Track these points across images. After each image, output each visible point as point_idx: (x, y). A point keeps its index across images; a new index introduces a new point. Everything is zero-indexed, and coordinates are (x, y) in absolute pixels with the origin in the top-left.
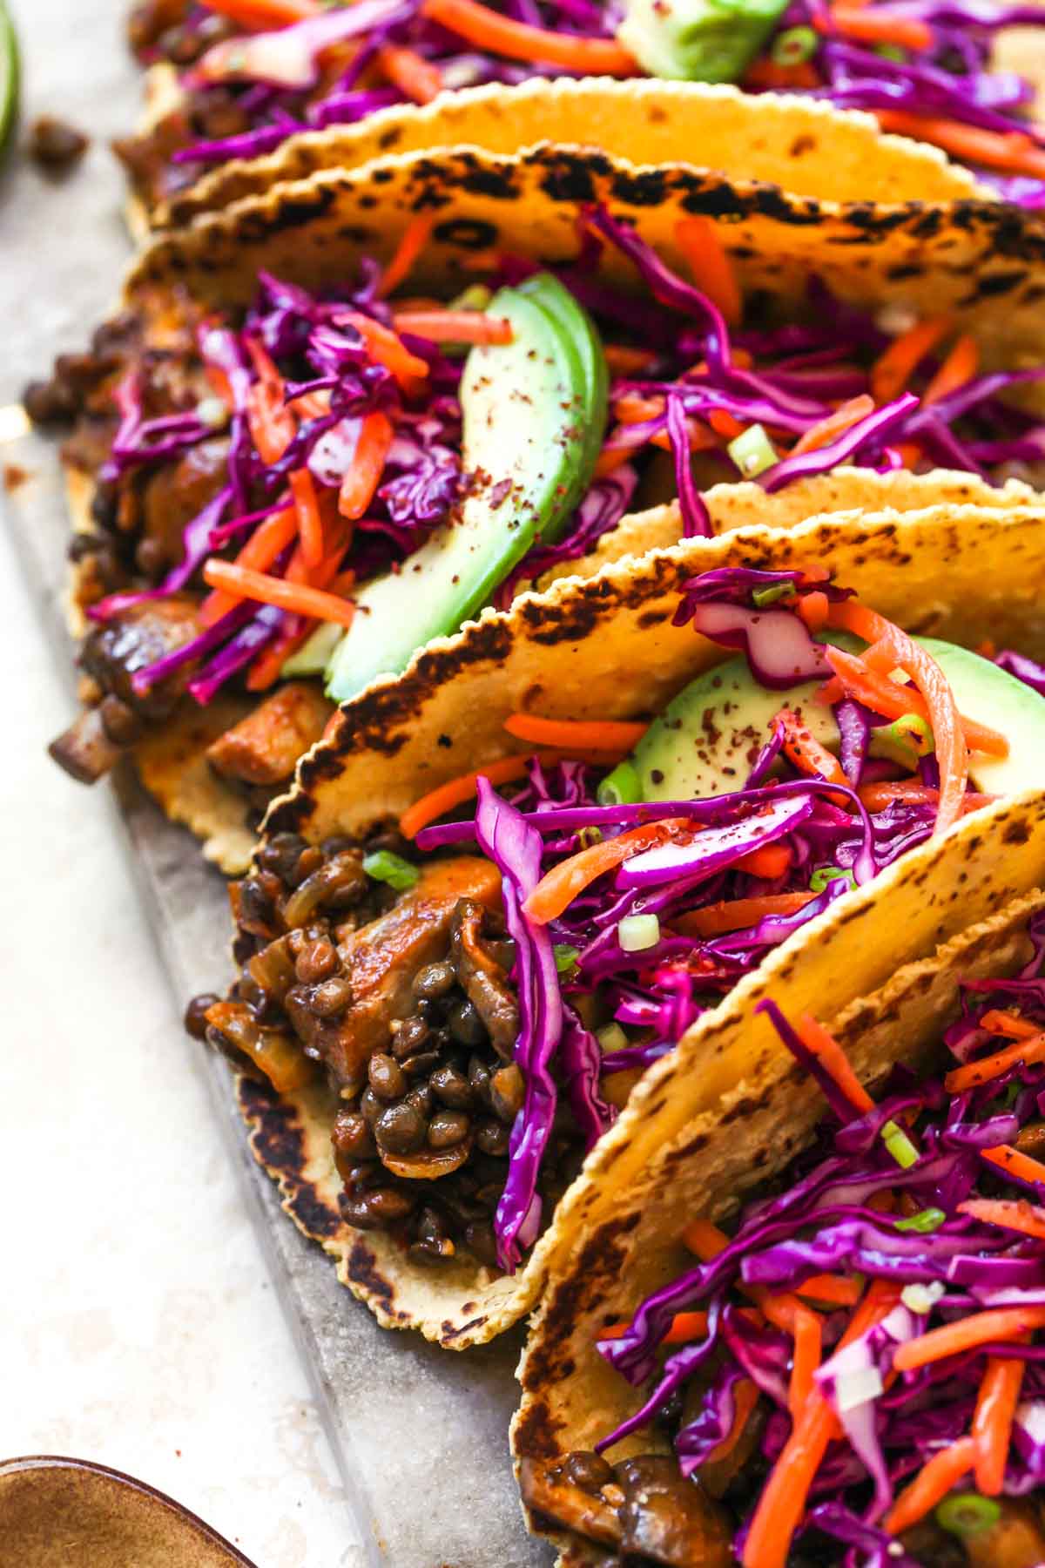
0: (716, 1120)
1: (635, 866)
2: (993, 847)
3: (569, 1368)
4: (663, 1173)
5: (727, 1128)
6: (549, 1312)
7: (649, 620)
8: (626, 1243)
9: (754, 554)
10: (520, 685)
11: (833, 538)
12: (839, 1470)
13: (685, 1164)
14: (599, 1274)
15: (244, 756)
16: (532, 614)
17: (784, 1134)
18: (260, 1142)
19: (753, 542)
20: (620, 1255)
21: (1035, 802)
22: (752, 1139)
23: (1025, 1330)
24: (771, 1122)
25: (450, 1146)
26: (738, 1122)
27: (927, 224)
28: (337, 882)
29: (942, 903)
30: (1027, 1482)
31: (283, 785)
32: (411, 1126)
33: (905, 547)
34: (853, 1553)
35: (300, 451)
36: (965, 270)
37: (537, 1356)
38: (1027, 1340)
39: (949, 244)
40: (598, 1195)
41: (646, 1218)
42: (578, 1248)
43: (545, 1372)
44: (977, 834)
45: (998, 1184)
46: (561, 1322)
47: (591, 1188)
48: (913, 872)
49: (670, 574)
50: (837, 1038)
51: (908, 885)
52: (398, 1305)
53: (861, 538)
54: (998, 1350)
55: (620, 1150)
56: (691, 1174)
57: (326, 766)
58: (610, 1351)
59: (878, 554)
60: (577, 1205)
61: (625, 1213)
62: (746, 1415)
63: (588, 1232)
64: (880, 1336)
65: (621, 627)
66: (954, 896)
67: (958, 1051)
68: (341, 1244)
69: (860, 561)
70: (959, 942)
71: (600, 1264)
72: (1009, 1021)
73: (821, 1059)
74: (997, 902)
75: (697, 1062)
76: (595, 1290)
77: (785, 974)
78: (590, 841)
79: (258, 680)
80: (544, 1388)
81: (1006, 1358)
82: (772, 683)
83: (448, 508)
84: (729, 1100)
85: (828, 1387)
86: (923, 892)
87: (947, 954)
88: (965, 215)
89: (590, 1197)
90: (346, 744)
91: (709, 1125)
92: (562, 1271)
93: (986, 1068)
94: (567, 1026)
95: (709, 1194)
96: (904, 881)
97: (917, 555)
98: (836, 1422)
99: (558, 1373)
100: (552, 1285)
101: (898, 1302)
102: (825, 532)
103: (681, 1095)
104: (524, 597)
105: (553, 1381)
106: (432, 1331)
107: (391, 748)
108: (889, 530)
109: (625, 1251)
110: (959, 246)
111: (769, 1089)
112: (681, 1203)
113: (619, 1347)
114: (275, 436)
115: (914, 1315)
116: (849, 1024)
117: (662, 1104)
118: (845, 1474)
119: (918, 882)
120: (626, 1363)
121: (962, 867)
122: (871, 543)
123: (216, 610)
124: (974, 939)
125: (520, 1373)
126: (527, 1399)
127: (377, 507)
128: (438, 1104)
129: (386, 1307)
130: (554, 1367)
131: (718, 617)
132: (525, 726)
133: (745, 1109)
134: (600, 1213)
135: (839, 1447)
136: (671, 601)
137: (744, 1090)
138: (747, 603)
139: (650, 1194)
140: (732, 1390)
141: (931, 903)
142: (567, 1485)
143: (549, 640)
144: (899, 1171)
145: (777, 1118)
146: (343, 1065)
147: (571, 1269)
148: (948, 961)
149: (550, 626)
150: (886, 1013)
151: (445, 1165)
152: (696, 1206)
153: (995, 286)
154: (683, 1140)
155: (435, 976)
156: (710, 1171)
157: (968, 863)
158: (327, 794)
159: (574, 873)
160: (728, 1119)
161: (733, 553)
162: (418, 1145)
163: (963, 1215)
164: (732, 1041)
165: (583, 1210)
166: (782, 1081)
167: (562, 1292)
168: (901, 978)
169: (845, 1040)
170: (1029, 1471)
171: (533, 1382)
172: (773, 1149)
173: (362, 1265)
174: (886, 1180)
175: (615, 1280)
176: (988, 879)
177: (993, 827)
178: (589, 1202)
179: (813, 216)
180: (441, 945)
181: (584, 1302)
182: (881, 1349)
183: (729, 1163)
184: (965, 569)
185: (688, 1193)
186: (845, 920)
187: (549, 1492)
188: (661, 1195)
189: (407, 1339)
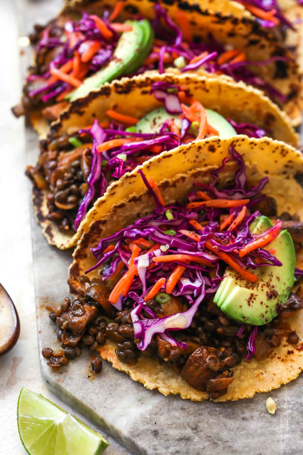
0: (127, 200)
1: (125, 145)
2: (205, 150)
3: (85, 256)
4: (113, 211)
5: (130, 204)
6: (82, 240)
7: (144, 93)
8: (103, 228)
9: (170, 80)
10: (112, 104)
11: (189, 81)
12: (138, 285)
13: (119, 210)
14: (95, 234)
15: (49, 113)
16: (116, 85)
17: (146, 210)
18: (34, 200)
19: (170, 77)
20: (101, 230)
21: (216, 141)
22: (137, 209)
23: (187, 260)
24: (142, 206)
25: (71, 203)
26: (133, 203)
27: (235, 21)
28: (62, 142)
29: (191, 162)
30: (179, 294)
31: (56, 120)
32: (63, 196)
33: (208, 87)
34: (135, 303)
35: (77, 47)
36: (246, 37)
37: (78, 251)
38: (188, 263)
39: (241, 29)
40: (97, 213)
41: (108, 223)
42: (90, 225)
43: (80, 256)
44: (200, 145)
45: (191, 228)
46: (85, 244)
47: (95, 210)
48: (183, 150)
49: (149, 82)
50: (159, 187)
51: (182, 153)
52: (54, 239)
53: (196, 82)
54: (180, 263)
55: (103, 202)
56: (121, 214)
57: (65, 116)
58: (92, 250)
59: (200, 87)
60: (91, 214)
61: (103, 219)
62: (120, 270)
63: (93, 222)
64: (152, 254)
65: (137, 93)
66: (195, 161)
67: (190, 199)
68: (45, 225)
69: (196, 88)
70: (193, 171)
71: (95, 231)
72: (203, 194)
73: (153, 189)
74: (206, 165)
75: (124, 184)
76: (94, 238)
77: (148, 167)
78: (118, 138)
79: (59, 99)
80: (79, 259)
81: (182, 265)
82: (171, 113)
83: (106, 63)
84: (131, 196)
85: (136, 262)
86: (186, 157)
87: (190, 174)
88: (245, 21)
89: (95, 213)
90: (71, 111)
91: (125, 201)
92: (86, 231)
93: (196, 204)
94: (101, 177)
95: (125, 222)
96: (180, 152)
97: (211, 91)
98: (136, 271)
99: (83, 257)
100: (84, 233)
101: (159, 248)
102: (187, 79)
103: (120, 192)
104: (115, 82)
105: (81, 258)
106: (58, 246)
107: (81, 114)
108: (203, 82)
109: (102, 230)
110: (243, 30)
111: (141, 196)
112: (118, 222)
113: (94, 250)
114: (73, 43)
115: (162, 252)
116: (162, 184)
117: (114, 193)
118: (139, 286)
119: (185, 153)
120: (96, 254)
121: (197, 153)
122: (199, 84)
123: (52, 81)
124: (197, 171)
125: (74, 255)
126: (75, 261)
127: (90, 61)
128: (71, 193)
129: (51, 239)
130: (82, 255)
131: (160, 94)
132: (111, 113)
133: (134, 199)
134: (97, 217)
135: (137, 277)
136: (148, 89)
137: (134, 194)
138: (166, 92)
139: (109, 216)
140: (117, 263)
141: (188, 161)
142: (78, 281)
143: (119, 93)
144: (168, 221)
145: (144, 205)
146: (52, 181)
147: (89, 230)
148: (190, 175)
149: (120, 89)
150: (172, 184)
151: (69, 207)
152: (122, 224)
153: (253, 43)
154: (119, 204)
155: (76, 162)
156: (126, 215)
157: (198, 153)
158: (65, 123)
159: (111, 144)
160: (130, 201)
161: (165, 79)
162: (63, 201)
163: (180, 233)
164: (134, 182)
165: (93, 216)
166: (145, 194)
167: (85, 235)
168: (177, 176)
169: (161, 189)
170: (180, 291)
171: (76, 257)
172: (142, 213)
173: (48, 230)
174: (164, 222)
175: (99, 237)
176: (204, 160)
177: (205, 145)
178: (94, 214)
179: (206, 13)
180: (79, 158)
181: (91, 240)
182: (151, 257)
183: (131, 214)
184: (223, 97)
185: (120, 219)
186: (164, 157)
187: (73, 281)
188: (112, 217)
189: (54, 247)
